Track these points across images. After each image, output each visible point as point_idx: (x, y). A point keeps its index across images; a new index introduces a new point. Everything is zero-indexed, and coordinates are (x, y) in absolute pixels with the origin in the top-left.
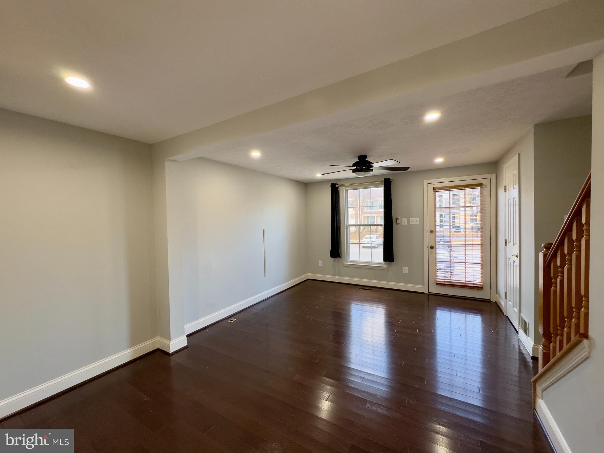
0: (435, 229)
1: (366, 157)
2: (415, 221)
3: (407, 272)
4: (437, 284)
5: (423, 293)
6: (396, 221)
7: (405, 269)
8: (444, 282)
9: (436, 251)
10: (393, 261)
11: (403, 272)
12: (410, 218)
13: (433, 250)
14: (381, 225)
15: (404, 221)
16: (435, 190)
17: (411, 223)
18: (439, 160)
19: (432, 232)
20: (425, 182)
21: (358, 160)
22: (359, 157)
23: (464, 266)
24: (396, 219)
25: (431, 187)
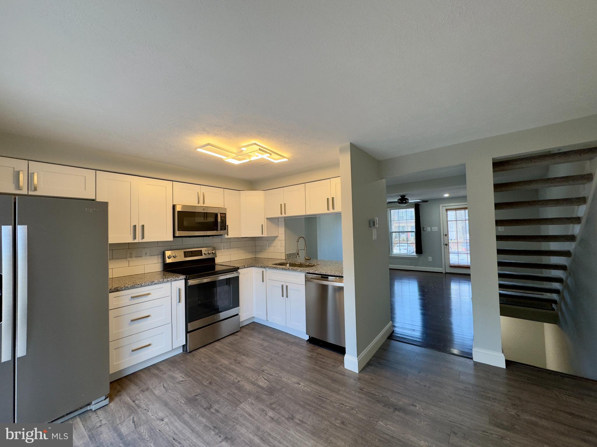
0: (448, 233)
1: (405, 196)
2: (435, 229)
3: (431, 260)
4: (450, 266)
5: (442, 273)
6: (423, 229)
7: (430, 258)
8: (455, 265)
9: (449, 247)
10: (422, 253)
11: (429, 260)
12: (432, 227)
13: (447, 246)
14: (414, 232)
15: (429, 229)
16: (447, 210)
17: (433, 230)
18: (446, 195)
19: (446, 235)
20: (441, 206)
21: (401, 198)
22: (401, 196)
23: (467, 255)
24: (423, 228)
25: (444, 208)
